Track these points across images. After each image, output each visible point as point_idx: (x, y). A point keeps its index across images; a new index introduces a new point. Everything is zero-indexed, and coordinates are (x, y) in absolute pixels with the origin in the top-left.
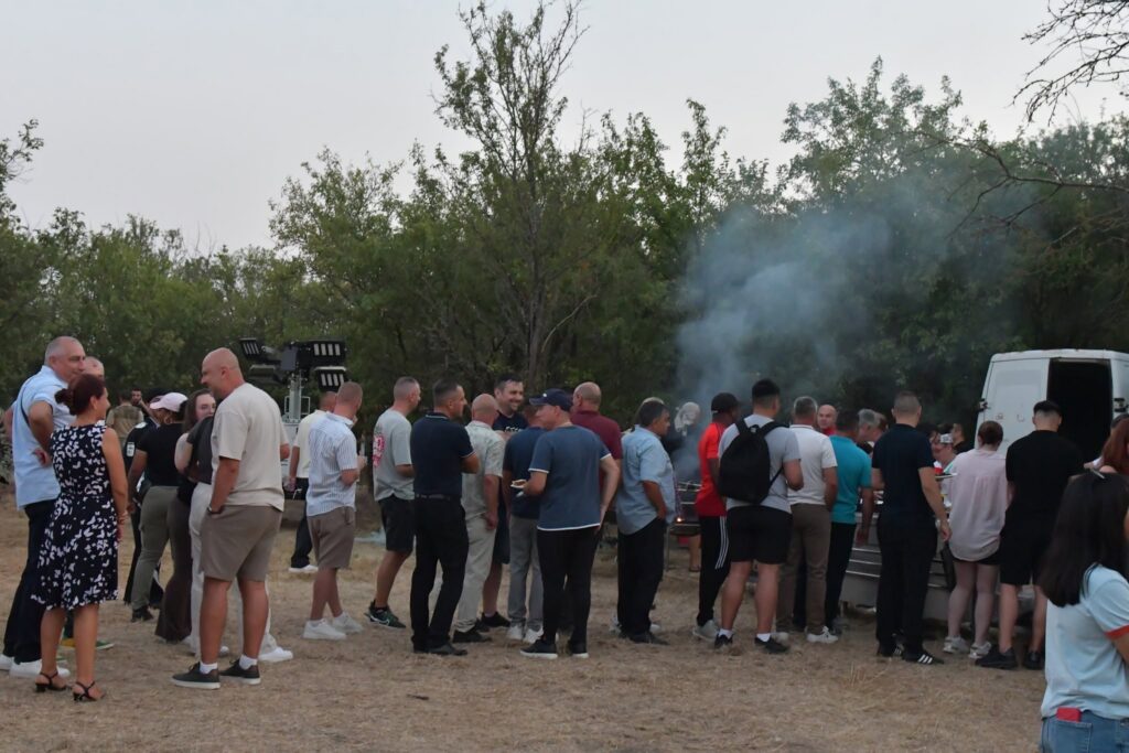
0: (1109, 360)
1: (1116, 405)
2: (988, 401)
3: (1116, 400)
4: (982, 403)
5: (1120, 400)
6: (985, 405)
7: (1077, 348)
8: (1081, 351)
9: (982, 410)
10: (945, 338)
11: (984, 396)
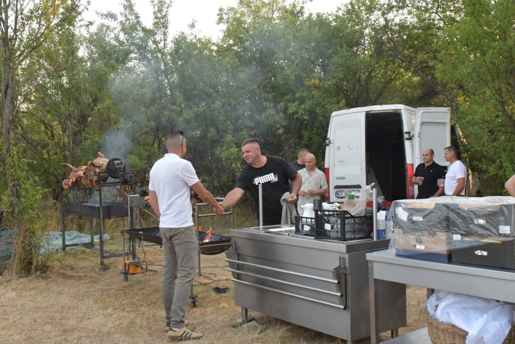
0: (400, 110)
1: (406, 136)
2: (331, 139)
3: (406, 133)
4: (327, 141)
5: (409, 133)
6: (329, 142)
7: (381, 104)
8: (383, 106)
9: (328, 145)
10: (303, 106)
11: (328, 137)
